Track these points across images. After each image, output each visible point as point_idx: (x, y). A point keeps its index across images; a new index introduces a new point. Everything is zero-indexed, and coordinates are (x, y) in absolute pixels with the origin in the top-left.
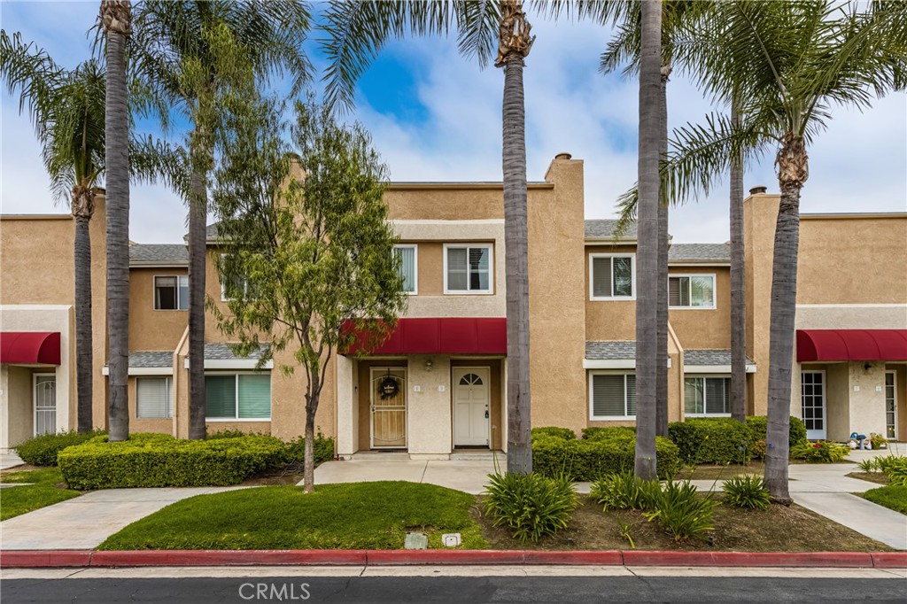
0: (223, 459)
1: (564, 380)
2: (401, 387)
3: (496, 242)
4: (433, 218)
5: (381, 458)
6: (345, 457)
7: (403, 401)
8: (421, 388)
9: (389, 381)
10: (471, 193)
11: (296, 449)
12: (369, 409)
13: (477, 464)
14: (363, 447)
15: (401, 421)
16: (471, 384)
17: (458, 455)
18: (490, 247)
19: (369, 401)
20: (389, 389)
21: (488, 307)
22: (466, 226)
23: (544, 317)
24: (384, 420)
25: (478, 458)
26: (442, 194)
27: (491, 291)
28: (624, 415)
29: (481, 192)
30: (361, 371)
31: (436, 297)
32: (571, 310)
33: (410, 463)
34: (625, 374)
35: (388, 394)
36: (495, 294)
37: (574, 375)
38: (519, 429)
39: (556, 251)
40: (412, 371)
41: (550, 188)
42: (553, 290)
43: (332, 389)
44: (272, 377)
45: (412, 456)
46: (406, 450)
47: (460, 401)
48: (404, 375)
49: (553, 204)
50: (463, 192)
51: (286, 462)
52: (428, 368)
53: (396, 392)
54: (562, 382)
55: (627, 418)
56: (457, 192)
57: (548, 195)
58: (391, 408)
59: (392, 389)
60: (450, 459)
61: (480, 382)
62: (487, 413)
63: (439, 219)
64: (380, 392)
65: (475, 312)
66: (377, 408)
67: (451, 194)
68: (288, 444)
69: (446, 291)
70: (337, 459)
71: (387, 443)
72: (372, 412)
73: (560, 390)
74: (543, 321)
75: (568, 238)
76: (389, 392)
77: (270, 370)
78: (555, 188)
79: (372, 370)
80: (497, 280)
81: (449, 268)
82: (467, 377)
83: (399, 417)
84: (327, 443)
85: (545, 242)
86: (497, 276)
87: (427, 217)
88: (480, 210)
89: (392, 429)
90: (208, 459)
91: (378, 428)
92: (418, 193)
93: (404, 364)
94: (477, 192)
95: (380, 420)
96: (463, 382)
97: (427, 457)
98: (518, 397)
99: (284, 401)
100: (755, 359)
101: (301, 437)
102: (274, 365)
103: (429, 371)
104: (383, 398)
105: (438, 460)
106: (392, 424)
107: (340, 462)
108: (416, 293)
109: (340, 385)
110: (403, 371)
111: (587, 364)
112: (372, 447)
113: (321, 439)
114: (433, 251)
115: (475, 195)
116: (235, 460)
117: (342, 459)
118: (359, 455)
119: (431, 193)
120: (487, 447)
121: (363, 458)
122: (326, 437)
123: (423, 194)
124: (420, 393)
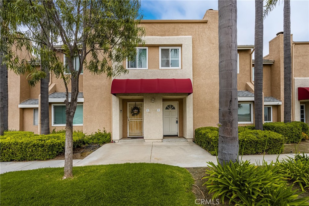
0: (43, 146)
2: (141, 111)
3: (183, 46)
4: (155, 35)
5: (132, 142)
6: (116, 141)
7: (142, 117)
8: (150, 110)
9: (136, 108)
10: (171, 24)
11: (93, 138)
12: (127, 120)
13: (175, 144)
14: (124, 136)
15: (140, 125)
16: (170, 109)
17: (166, 140)
18: (180, 48)
19: (127, 117)
20: (136, 111)
21: (179, 74)
22: (169, 38)
23: (203, 79)
24: (133, 125)
25: (175, 141)
26: (159, 25)
27: (180, 67)
29: (176, 24)
30: (123, 104)
31: (156, 70)
32: (215, 75)
33: (145, 144)
35: (135, 114)
36: (182, 68)
38: (232, 126)
39: (208, 50)
40: (145, 103)
41: (206, 22)
42: (207, 67)
43: (110, 111)
44: (83, 106)
45: (145, 140)
46: (143, 138)
47: (165, 116)
48: (142, 105)
49: (207, 29)
50: (168, 24)
51: (88, 144)
52: (153, 101)
53: (139, 112)
56: (165, 24)
57: (205, 25)
58: (137, 120)
59: (137, 111)
60: (162, 142)
61: (174, 108)
62: (177, 121)
63: (158, 36)
64: (132, 113)
65: (173, 76)
66: (130, 120)
67: (162, 25)
68: (89, 136)
69: (160, 68)
70: (112, 142)
71: (135, 135)
72: (128, 121)
74: (203, 80)
75: (214, 44)
76: (135, 113)
77: (82, 103)
78: (208, 23)
79: (128, 103)
80: (183, 62)
81: (162, 58)
82: (169, 106)
83: (140, 123)
84: (108, 135)
85: (203, 46)
86: (183, 60)
87: (152, 35)
88: (176, 32)
89: (137, 128)
90: (34, 145)
91: (131, 128)
92: (148, 24)
93: (142, 100)
94: (174, 24)
95: (132, 125)
96: (167, 108)
97: (152, 141)
98: (231, 101)
99: (88, 116)
100: (281, 99)
101: (96, 132)
102: (84, 100)
103: (153, 102)
104: (133, 115)
105: (157, 142)
106: (137, 127)
107: (113, 144)
108: (147, 68)
109: (113, 109)
110: (142, 104)
112: (128, 136)
113: (105, 133)
114: (155, 50)
115: (173, 25)
116: (50, 145)
117: (114, 142)
118: (122, 140)
119: (154, 24)
120: (177, 136)
121: (124, 142)
122: (107, 133)
123: (151, 25)
124: (149, 112)
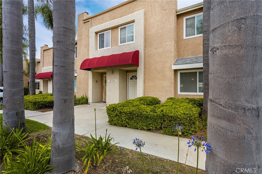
1: (163, 75)
3: (135, 21)
14: (101, 100)
16: (134, 79)
18: (134, 24)
19: (103, 86)
23: (154, 48)
27: (134, 41)
28: (197, 92)
34: (198, 71)
37: (168, 73)
40: (107, 75)
44: (77, 79)
47: (130, 86)
54: (162, 76)
55: (198, 93)
69: (119, 44)
72: (104, 89)
73: (161, 80)
79: (104, 75)
80: (135, 36)
81: (120, 36)
82: (133, 76)
84: (87, 98)
86: (135, 34)
87: (114, 19)
92: (111, 11)
96: (131, 79)
99: (79, 85)
102: (77, 75)
108: (110, 47)
109: (89, 80)
111: (174, 67)
112: (104, 101)
114: (115, 31)
117: (89, 104)
124: (110, 82)
